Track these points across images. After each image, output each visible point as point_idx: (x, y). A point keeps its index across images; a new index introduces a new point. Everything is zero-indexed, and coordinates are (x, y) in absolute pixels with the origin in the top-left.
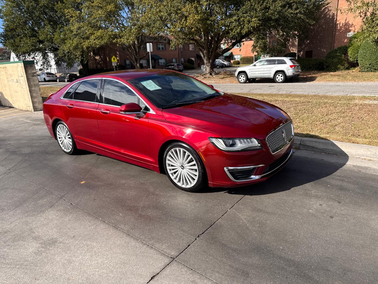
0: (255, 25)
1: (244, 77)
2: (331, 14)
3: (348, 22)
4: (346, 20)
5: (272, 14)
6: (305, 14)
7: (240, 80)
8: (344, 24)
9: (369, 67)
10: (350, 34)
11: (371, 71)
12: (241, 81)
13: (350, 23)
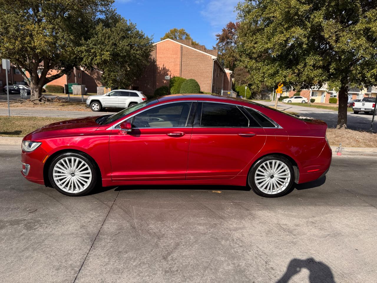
0: (108, 59)
1: (97, 106)
2: (152, 58)
3: (165, 67)
4: (163, 66)
5: (120, 51)
6: (142, 56)
7: (93, 108)
8: (162, 69)
10: (168, 77)
12: (95, 110)
13: (167, 68)
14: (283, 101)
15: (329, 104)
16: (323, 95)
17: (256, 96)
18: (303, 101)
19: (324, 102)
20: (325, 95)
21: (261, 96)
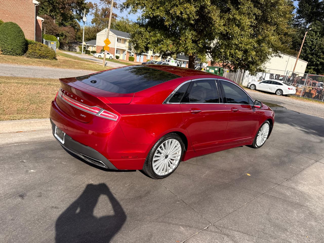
9: (11, 52)
11: (13, 55)
14: (94, 55)
15: (129, 61)
16: (124, 53)
17: (63, 47)
18: (110, 57)
19: (125, 59)
20: (126, 53)
21: (68, 47)
